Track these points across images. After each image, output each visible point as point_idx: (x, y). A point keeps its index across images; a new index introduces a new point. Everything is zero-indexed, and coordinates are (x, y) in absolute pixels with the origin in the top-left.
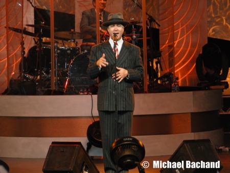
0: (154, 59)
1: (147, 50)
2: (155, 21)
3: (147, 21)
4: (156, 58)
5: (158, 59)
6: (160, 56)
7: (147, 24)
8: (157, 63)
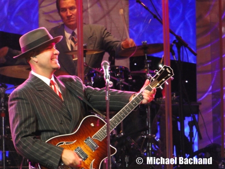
0: (186, 118)
1: (173, 101)
2: (186, 46)
3: (171, 46)
4: (188, 116)
5: (194, 117)
6: (197, 112)
7: (173, 53)
8: (191, 125)
